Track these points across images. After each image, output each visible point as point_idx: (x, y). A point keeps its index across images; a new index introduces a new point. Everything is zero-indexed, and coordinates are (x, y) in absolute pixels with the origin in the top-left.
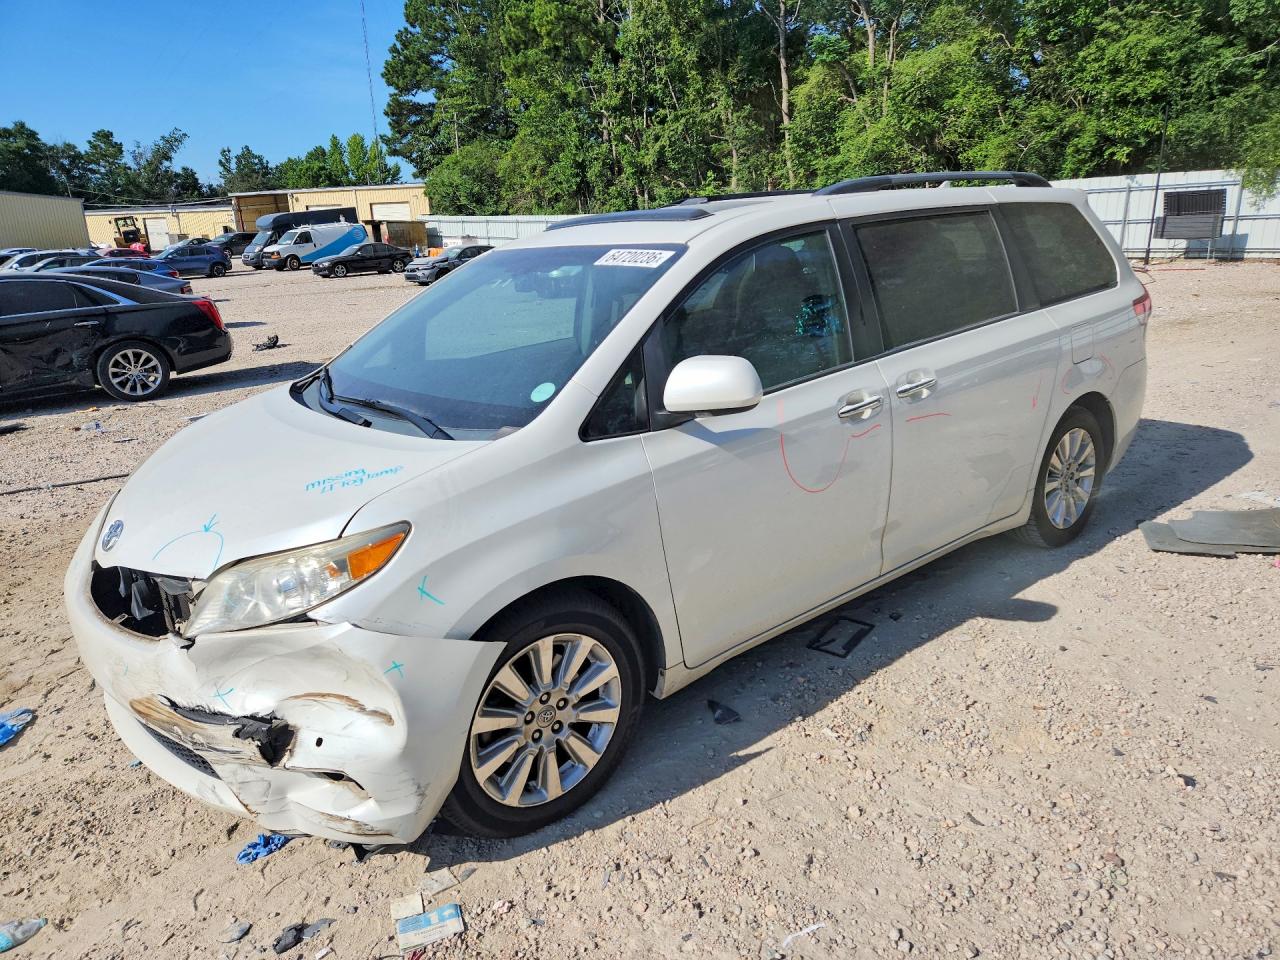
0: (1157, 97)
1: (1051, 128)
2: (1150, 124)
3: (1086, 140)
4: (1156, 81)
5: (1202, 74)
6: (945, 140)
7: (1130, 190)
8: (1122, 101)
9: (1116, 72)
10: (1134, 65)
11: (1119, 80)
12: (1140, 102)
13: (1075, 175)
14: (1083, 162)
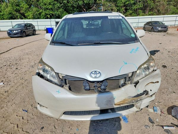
0: (51, 9)
1: (38, 11)
2: (52, 12)
3: (43, 14)
4: (50, 7)
5: (56, 6)
6: (22, 12)
7: (51, 21)
8: (47, 9)
9: (45, 5)
10: (47, 4)
11: (46, 6)
12: (49, 9)
13: (43, 19)
14: (44, 17)
